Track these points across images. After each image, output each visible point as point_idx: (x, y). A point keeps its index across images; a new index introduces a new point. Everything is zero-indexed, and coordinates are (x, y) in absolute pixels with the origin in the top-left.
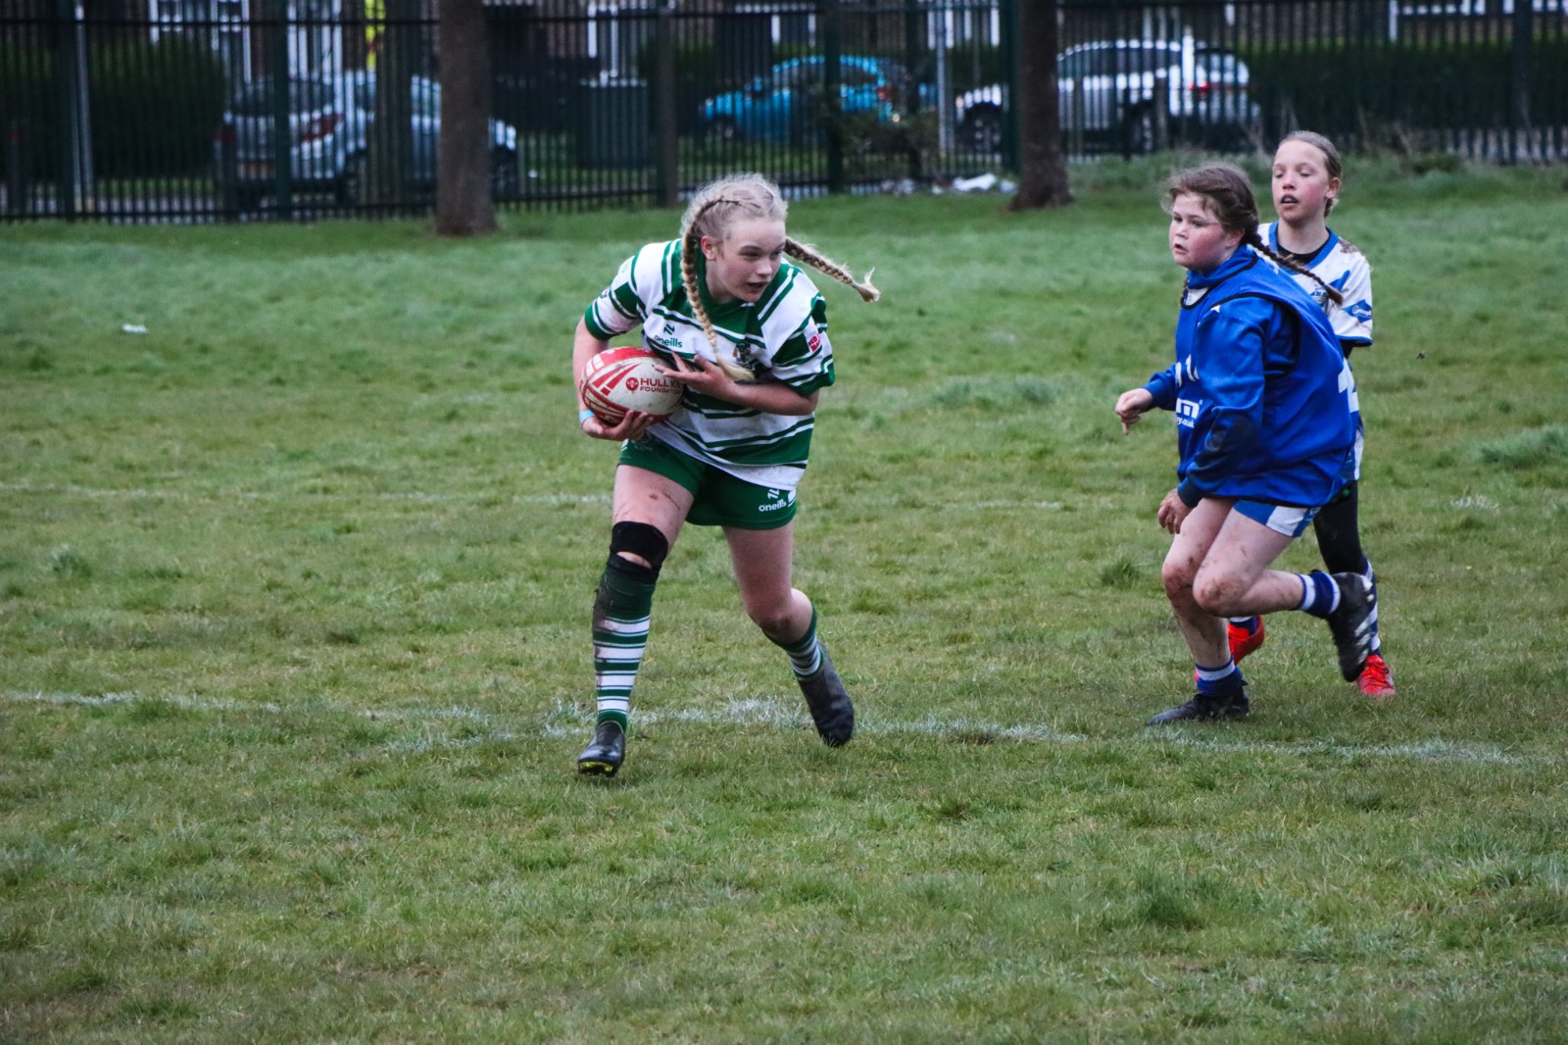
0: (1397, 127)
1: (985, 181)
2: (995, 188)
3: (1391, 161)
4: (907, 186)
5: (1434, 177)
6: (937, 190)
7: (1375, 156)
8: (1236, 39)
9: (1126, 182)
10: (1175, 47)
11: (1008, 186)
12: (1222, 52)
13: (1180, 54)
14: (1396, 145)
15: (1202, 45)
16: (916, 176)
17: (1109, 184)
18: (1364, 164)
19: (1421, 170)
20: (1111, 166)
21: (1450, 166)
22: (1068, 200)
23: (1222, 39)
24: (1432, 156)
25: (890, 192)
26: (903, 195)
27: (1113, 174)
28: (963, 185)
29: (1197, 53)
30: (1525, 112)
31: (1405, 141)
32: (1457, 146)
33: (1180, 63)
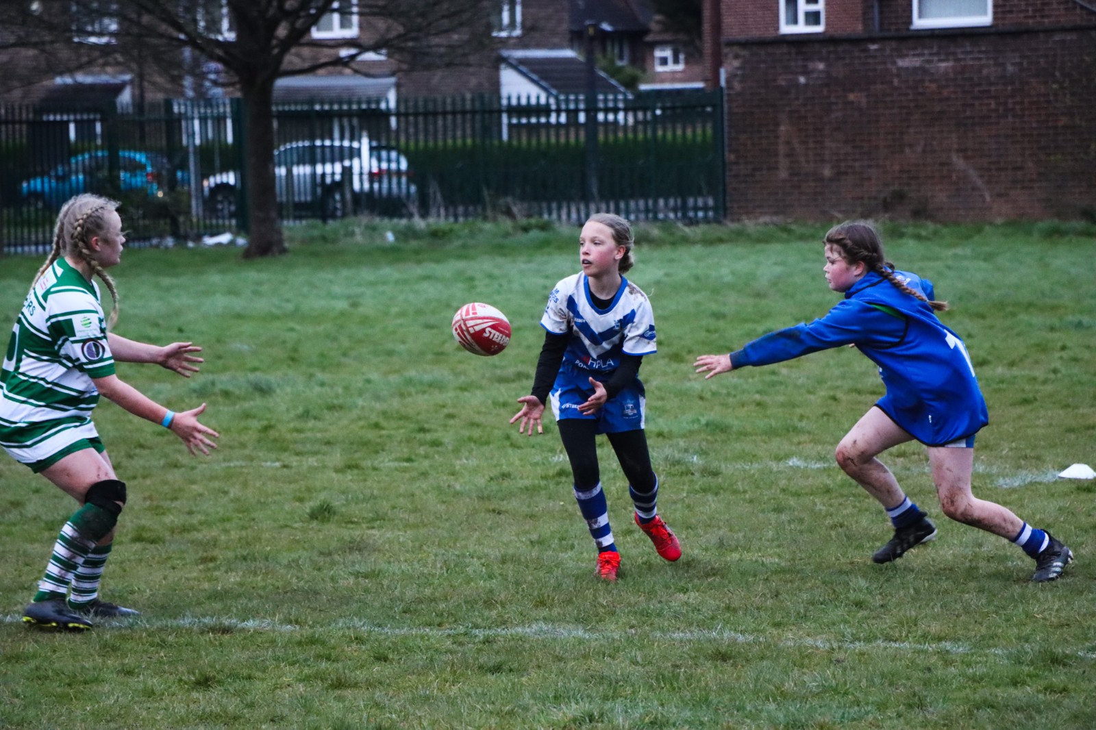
0: (509, 199)
1: (225, 238)
2: (232, 243)
3: (506, 224)
4: (170, 241)
5: (534, 234)
6: (191, 244)
7: (495, 220)
8: (398, 140)
9: (324, 239)
10: (355, 145)
11: (241, 241)
12: (389, 149)
13: (359, 150)
14: (509, 213)
15: (374, 144)
16: (176, 234)
17: (312, 240)
18: (488, 226)
19: (526, 229)
20: (313, 227)
21: (544, 227)
22: (284, 251)
23: (388, 139)
24: (533, 221)
25: (157, 246)
26: (167, 248)
27: (316, 233)
28: (210, 241)
29: (371, 149)
30: (595, 190)
31: (515, 210)
32: (550, 214)
33: (359, 156)
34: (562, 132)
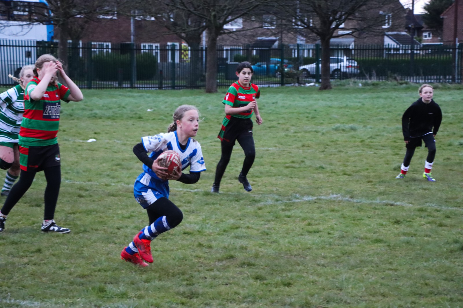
0: (396, 75)
1: (312, 84)
2: (314, 85)
3: (395, 82)
4: (297, 85)
5: (404, 85)
6: (302, 85)
7: (391, 81)
8: (355, 57)
9: (341, 85)
10: (342, 58)
11: (317, 85)
12: (352, 59)
13: (343, 59)
14: (395, 79)
15: (348, 58)
16: (298, 83)
17: (338, 85)
18: (389, 82)
19: (401, 84)
20: (338, 81)
21: (406, 83)
22: (331, 88)
23: (352, 57)
24: (403, 82)
25: (293, 86)
26: (296, 86)
27: (339, 83)
28: (308, 85)
29: (347, 59)
30: (421, 73)
31: (398, 78)
32: (407, 80)
33: (343, 61)
34: (404, 56)
